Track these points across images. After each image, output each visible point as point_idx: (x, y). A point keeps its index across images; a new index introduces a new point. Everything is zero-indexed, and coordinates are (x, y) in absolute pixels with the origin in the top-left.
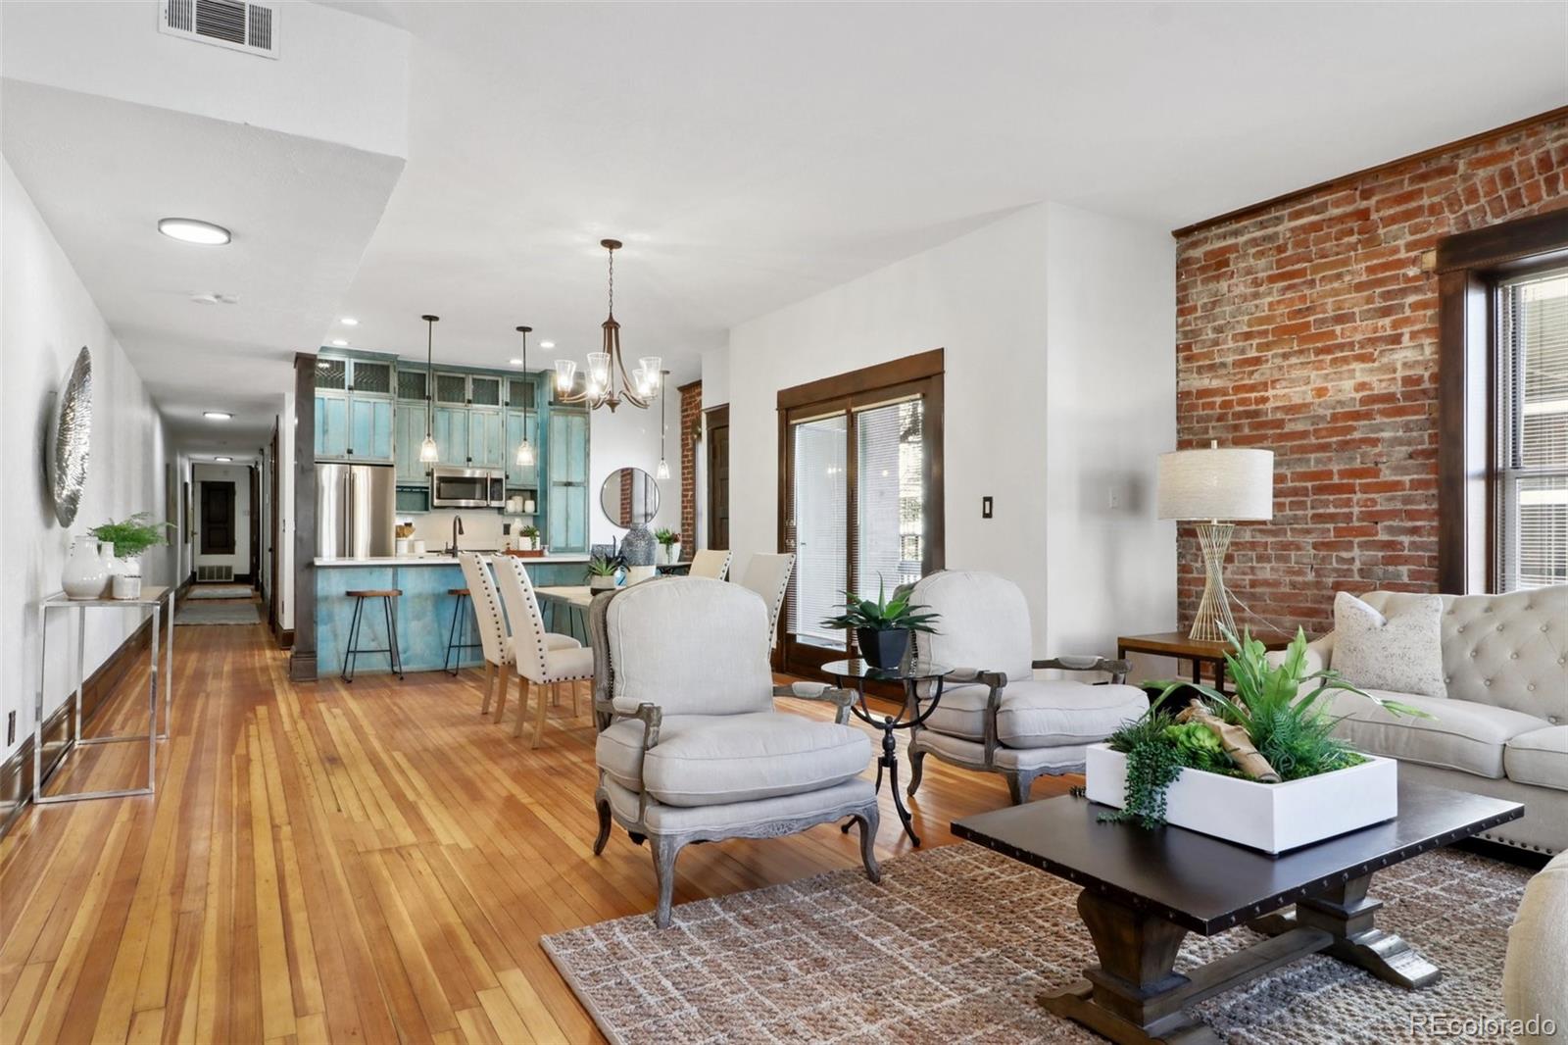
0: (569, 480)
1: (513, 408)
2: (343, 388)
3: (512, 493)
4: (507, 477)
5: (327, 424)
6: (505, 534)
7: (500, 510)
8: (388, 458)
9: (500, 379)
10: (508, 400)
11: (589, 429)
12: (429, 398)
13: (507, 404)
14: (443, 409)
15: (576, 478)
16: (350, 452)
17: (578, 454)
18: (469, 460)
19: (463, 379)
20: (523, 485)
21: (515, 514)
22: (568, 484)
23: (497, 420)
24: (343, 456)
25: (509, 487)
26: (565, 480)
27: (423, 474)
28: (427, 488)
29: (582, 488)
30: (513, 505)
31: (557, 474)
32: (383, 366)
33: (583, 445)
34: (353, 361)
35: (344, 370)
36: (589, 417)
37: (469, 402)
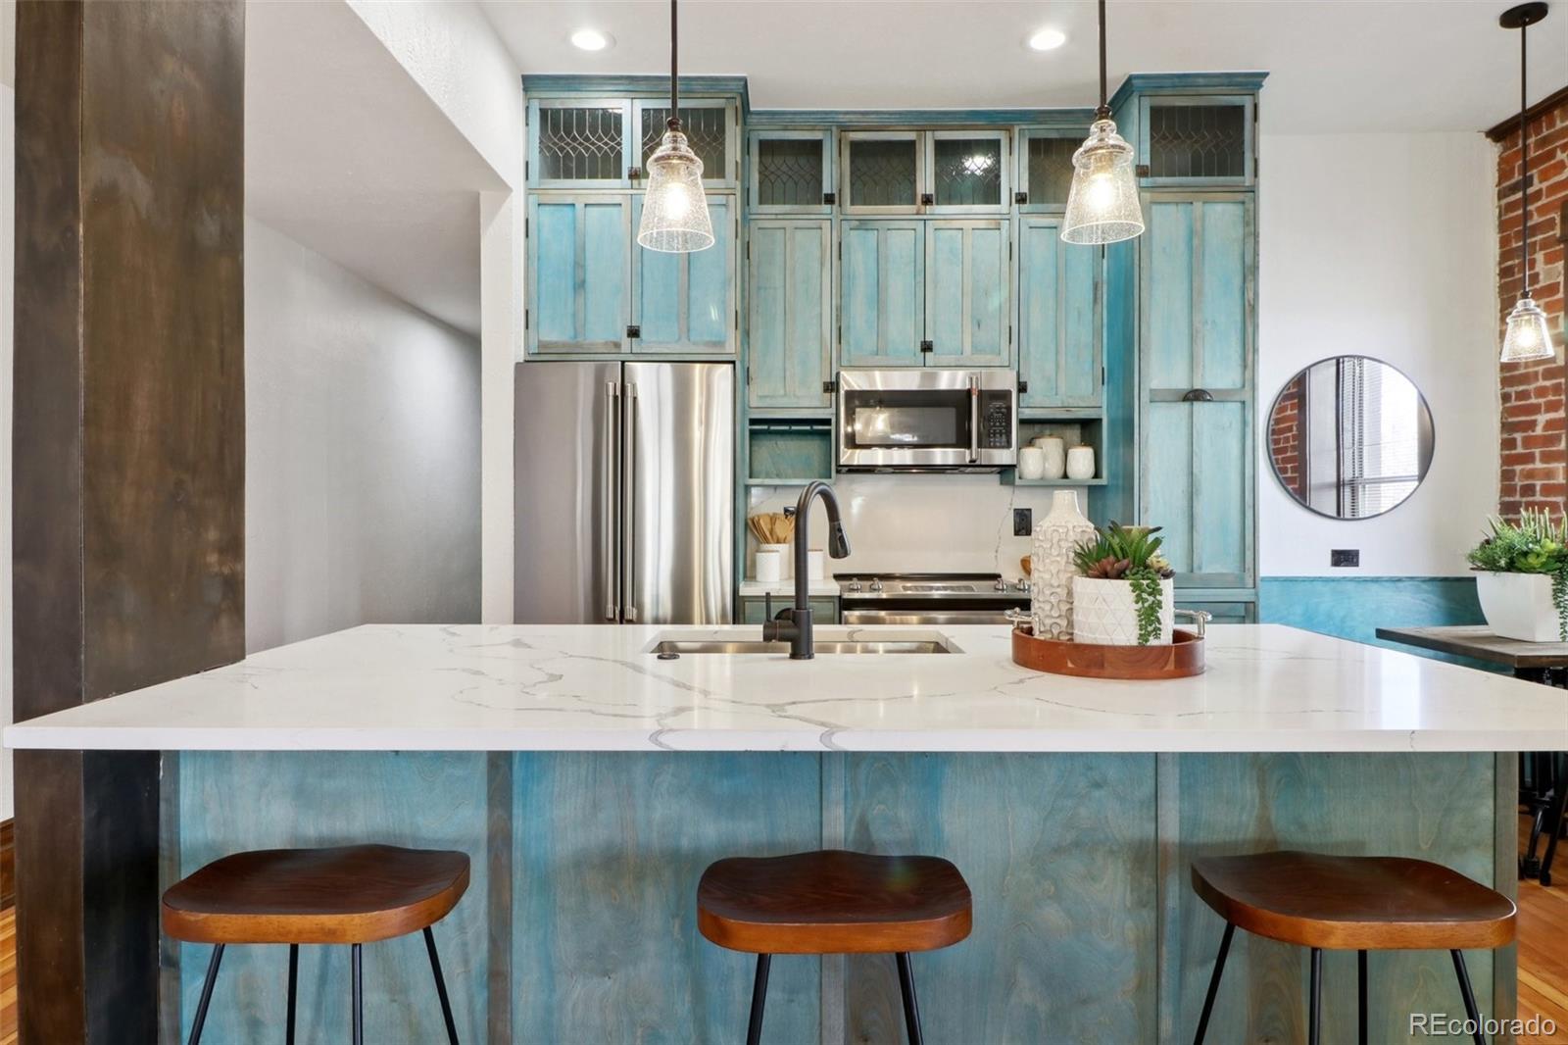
0: (1196, 387)
1: (1040, 207)
2: (619, 176)
3: (1037, 427)
4: (1022, 388)
5: (583, 267)
6: (1017, 533)
7: (1006, 472)
8: (720, 344)
9: (1002, 136)
10: (1025, 189)
11: (1256, 235)
12: (830, 199)
13: (1021, 199)
14: (863, 224)
15: (1219, 375)
16: (634, 333)
17: (1221, 309)
18: (927, 347)
19: (912, 144)
20: (1067, 408)
21: (1045, 485)
22: (1195, 396)
23: (996, 242)
24: (617, 345)
25: (1028, 414)
26: (1184, 385)
27: (818, 387)
28: (827, 422)
29: (1235, 407)
30: (1038, 459)
31: (1162, 370)
32: (707, 112)
33: (1237, 281)
34: (639, 105)
35: (619, 132)
36: (1255, 201)
37: (927, 200)
